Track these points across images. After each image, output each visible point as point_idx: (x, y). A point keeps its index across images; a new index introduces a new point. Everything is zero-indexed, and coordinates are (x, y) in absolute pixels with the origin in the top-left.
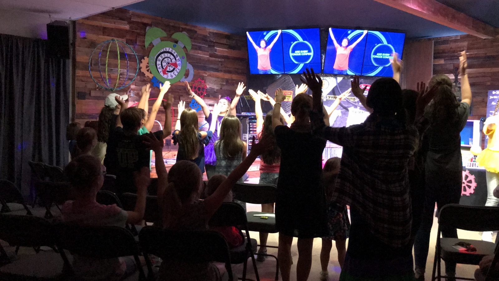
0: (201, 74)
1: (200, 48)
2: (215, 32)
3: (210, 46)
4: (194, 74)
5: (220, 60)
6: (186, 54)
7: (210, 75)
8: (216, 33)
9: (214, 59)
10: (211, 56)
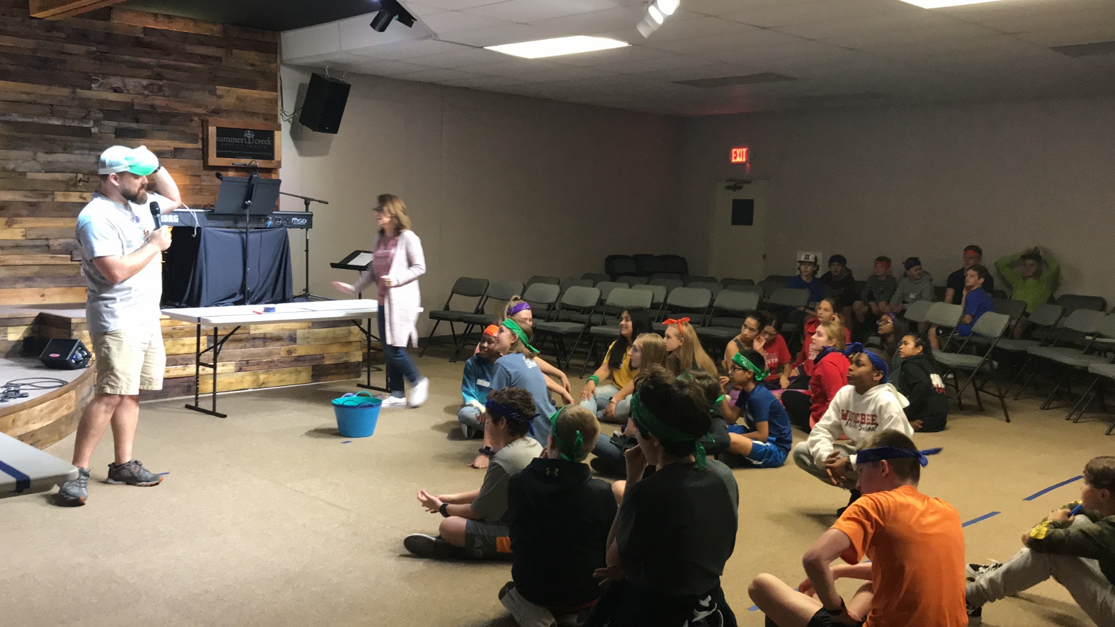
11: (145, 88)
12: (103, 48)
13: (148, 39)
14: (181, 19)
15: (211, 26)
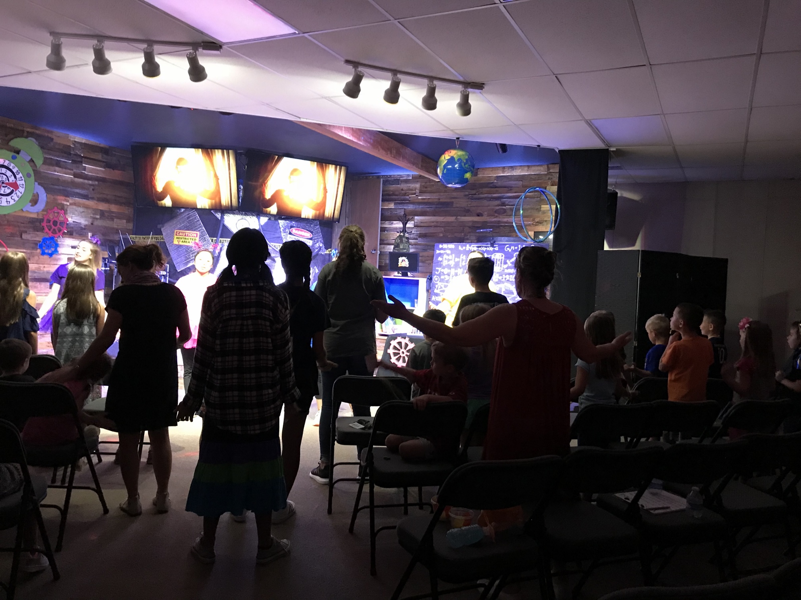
0: (59, 202)
1: (58, 164)
2: (83, 142)
3: (74, 162)
4: (47, 201)
5: (90, 182)
6: (34, 170)
7: (75, 203)
8: (85, 144)
9: (81, 180)
10: (76, 175)
11: (496, 212)
12: (474, 192)
13: (500, 183)
14: (519, 167)
15: (539, 168)
